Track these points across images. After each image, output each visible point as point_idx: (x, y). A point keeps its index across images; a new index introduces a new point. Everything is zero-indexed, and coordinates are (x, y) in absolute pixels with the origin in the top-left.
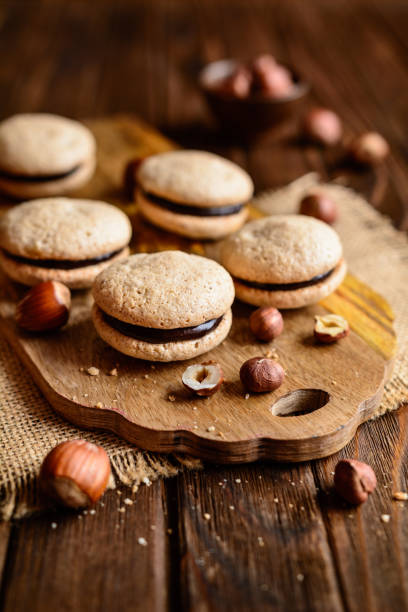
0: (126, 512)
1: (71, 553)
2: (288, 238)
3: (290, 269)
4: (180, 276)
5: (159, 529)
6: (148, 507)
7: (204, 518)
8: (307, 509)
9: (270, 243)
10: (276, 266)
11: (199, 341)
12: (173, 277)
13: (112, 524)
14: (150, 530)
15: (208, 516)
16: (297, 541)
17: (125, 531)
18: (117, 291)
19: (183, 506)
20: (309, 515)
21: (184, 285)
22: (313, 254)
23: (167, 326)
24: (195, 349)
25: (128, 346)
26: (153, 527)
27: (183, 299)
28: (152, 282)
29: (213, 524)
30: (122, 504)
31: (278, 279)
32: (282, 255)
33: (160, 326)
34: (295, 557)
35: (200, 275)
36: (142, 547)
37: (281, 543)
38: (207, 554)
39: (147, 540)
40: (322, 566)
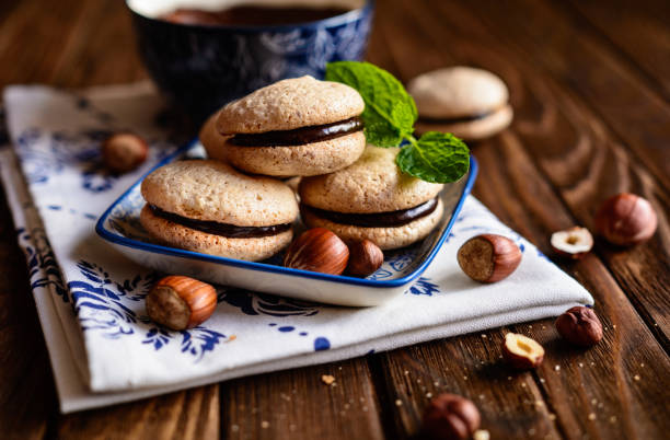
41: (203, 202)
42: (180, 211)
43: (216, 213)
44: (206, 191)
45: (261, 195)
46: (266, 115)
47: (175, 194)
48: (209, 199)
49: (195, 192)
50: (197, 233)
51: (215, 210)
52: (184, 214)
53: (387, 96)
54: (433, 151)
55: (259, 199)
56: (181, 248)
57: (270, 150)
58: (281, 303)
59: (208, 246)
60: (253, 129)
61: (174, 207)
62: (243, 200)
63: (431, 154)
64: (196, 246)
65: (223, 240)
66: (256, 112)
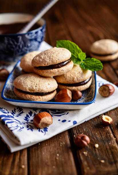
41: (34, 88)
42: (28, 90)
43: (38, 90)
44: (34, 84)
45: (49, 83)
46: (49, 61)
47: (26, 86)
48: (36, 87)
49: (31, 85)
50: (33, 96)
51: (38, 89)
52: (29, 91)
53: (73, 49)
54: (89, 63)
55: (49, 84)
56: (29, 101)
57: (51, 70)
58: (57, 111)
59: (37, 99)
60: (46, 65)
61: (26, 90)
62: (45, 86)
63: (89, 64)
64: (34, 100)
65: (41, 97)
66: (46, 60)
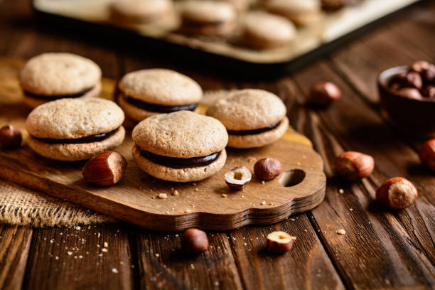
0: (103, 256)
1: (67, 279)
2: (252, 101)
3: (256, 120)
4: (193, 124)
5: (125, 263)
6: (118, 253)
7: (156, 256)
8: (222, 248)
9: (240, 105)
10: (247, 118)
11: (207, 167)
12: (189, 124)
13: (94, 263)
14: (119, 264)
15: (157, 255)
16: (216, 265)
17: (103, 267)
18: (152, 134)
19: (141, 251)
20: (223, 251)
21: (197, 129)
22: (269, 110)
23: (187, 156)
24: (204, 173)
25: (159, 171)
26: (122, 263)
27: (197, 138)
28: (175, 128)
29: (161, 259)
30: (100, 252)
31: (249, 126)
32: (250, 111)
33: (182, 156)
34: (214, 273)
35: (206, 124)
36: (115, 274)
37: (206, 267)
38: (158, 275)
39: (118, 270)
40: (232, 277)
